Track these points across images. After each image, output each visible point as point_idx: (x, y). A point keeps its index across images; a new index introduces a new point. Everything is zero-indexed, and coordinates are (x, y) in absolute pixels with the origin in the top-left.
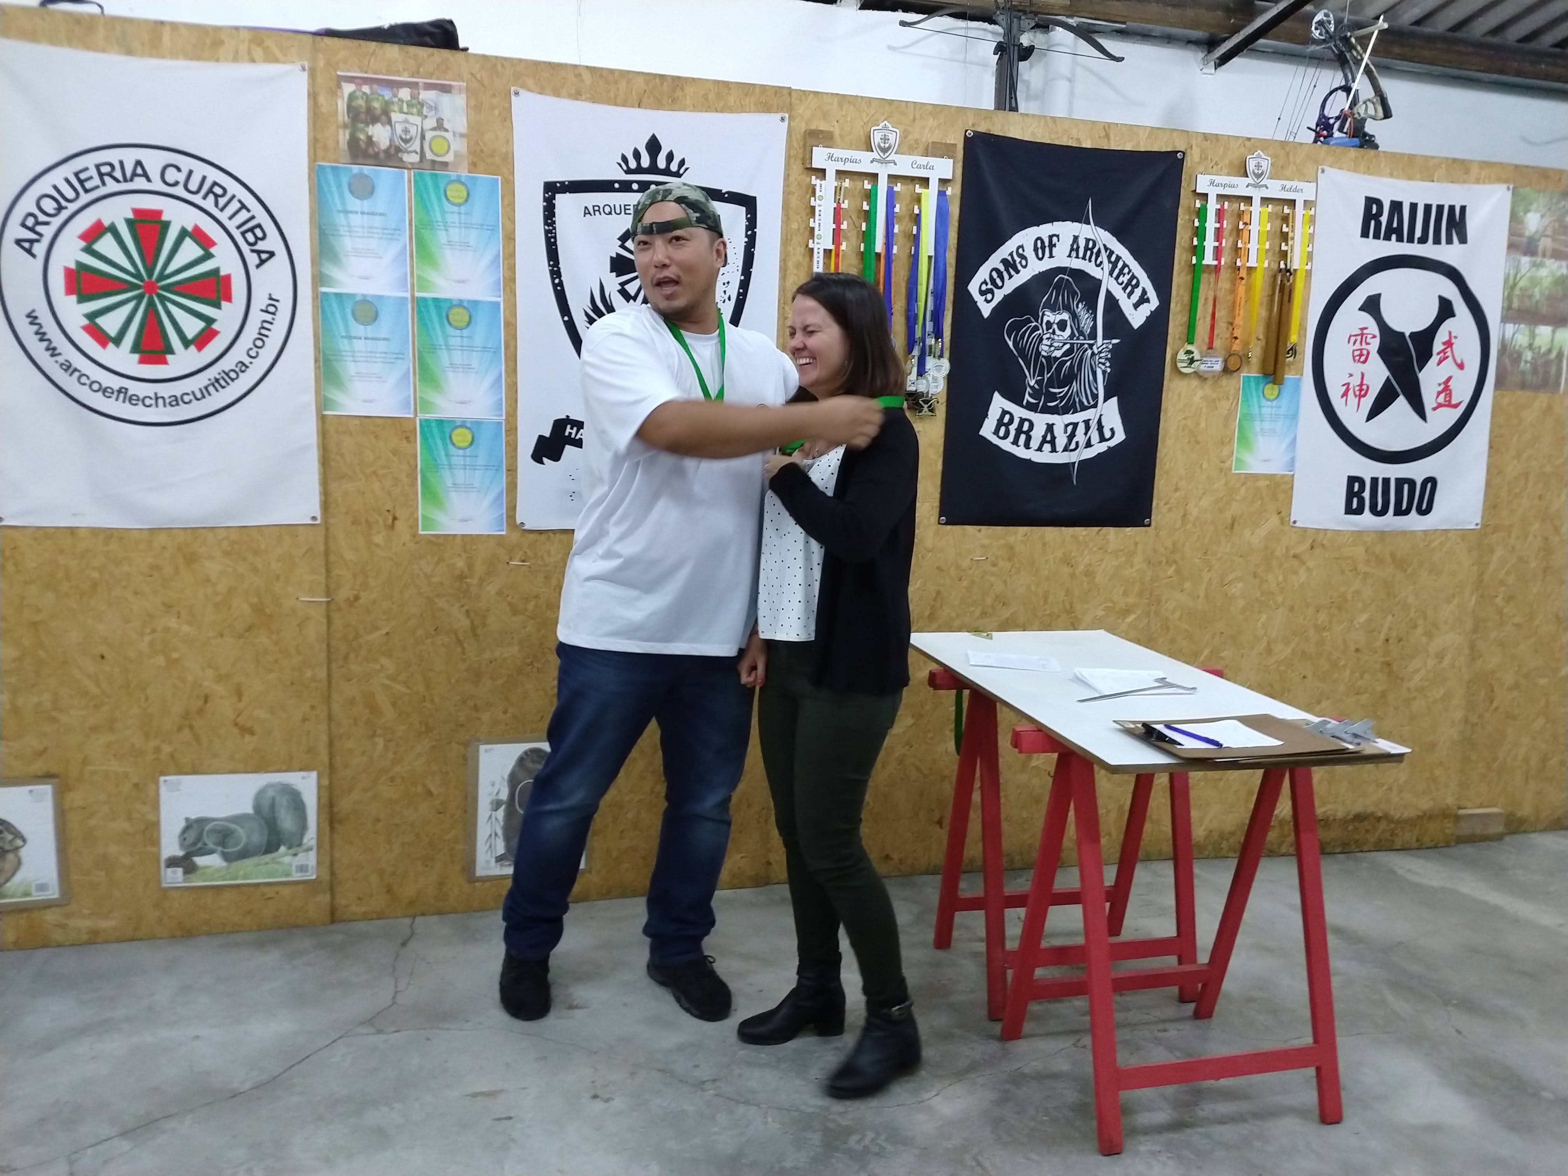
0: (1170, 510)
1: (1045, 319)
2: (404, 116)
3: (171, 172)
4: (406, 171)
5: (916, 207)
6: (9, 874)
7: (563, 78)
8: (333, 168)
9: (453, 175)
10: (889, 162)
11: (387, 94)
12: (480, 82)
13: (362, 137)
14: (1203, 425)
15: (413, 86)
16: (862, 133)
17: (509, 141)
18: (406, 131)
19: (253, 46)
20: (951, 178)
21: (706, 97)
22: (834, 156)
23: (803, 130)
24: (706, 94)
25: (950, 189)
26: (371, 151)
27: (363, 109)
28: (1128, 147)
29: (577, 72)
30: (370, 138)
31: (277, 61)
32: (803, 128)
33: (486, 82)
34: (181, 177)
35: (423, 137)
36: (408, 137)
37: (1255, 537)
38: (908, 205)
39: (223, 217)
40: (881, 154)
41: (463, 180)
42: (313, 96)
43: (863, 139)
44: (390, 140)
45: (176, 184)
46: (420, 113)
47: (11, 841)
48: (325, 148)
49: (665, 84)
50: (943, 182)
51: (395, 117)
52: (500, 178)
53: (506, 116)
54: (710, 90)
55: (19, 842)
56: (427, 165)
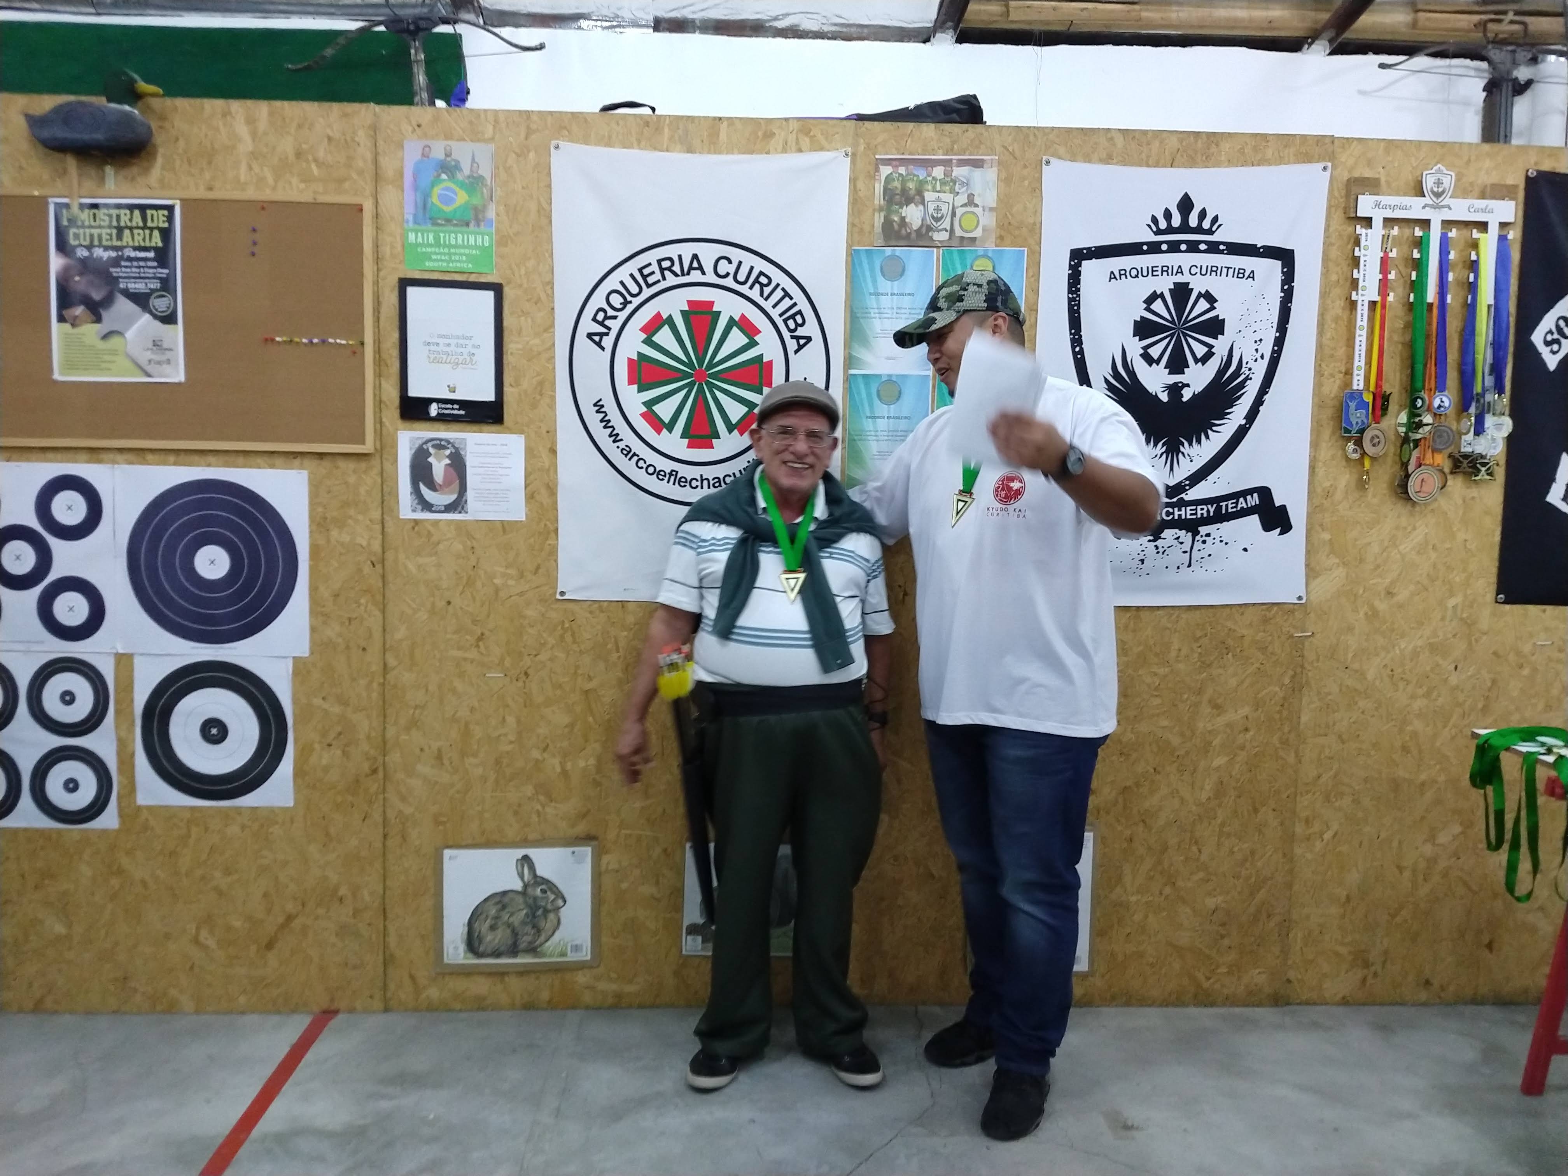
2: (937, 194)
3: (723, 263)
4: (935, 250)
5: (1473, 253)
6: (550, 933)
7: (1096, 143)
8: (866, 250)
9: (980, 250)
10: (1443, 207)
11: (922, 174)
12: (1012, 154)
13: (896, 219)
15: (947, 163)
16: (1410, 178)
17: (1037, 212)
18: (938, 209)
19: (801, 136)
20: (1512, 220)
21: (1242, 151)
22: (1382, 203)
23: (1346, 179)
24: (1243, 148)
25: (1511, 232)
26: (903, 232)
27: (898, 192)
29: (1109, 136)
30: (903, 219)
31: (822, 149)
32: (1346, 176)
33: (1018, 153)
34: (732, 269)
35: (954, 214)
36: (939, 215)
38: (1462, 251)
39: (767, 305)
40: (1435, 199)
41: (990, 255)
42: (853, 181)
43: (1412, 184)
44: (922, 221)
45: (728, 274)
46: (953, 191)
47: (552, 901)
48: (861, 231)
49: (1200, 141)
50: (1503, 225)
51: (929, 196)
52: (1026, 249)
53: (1036, 189)
54: (1247, 144)
55: (560, 902)
56: (955, 242)
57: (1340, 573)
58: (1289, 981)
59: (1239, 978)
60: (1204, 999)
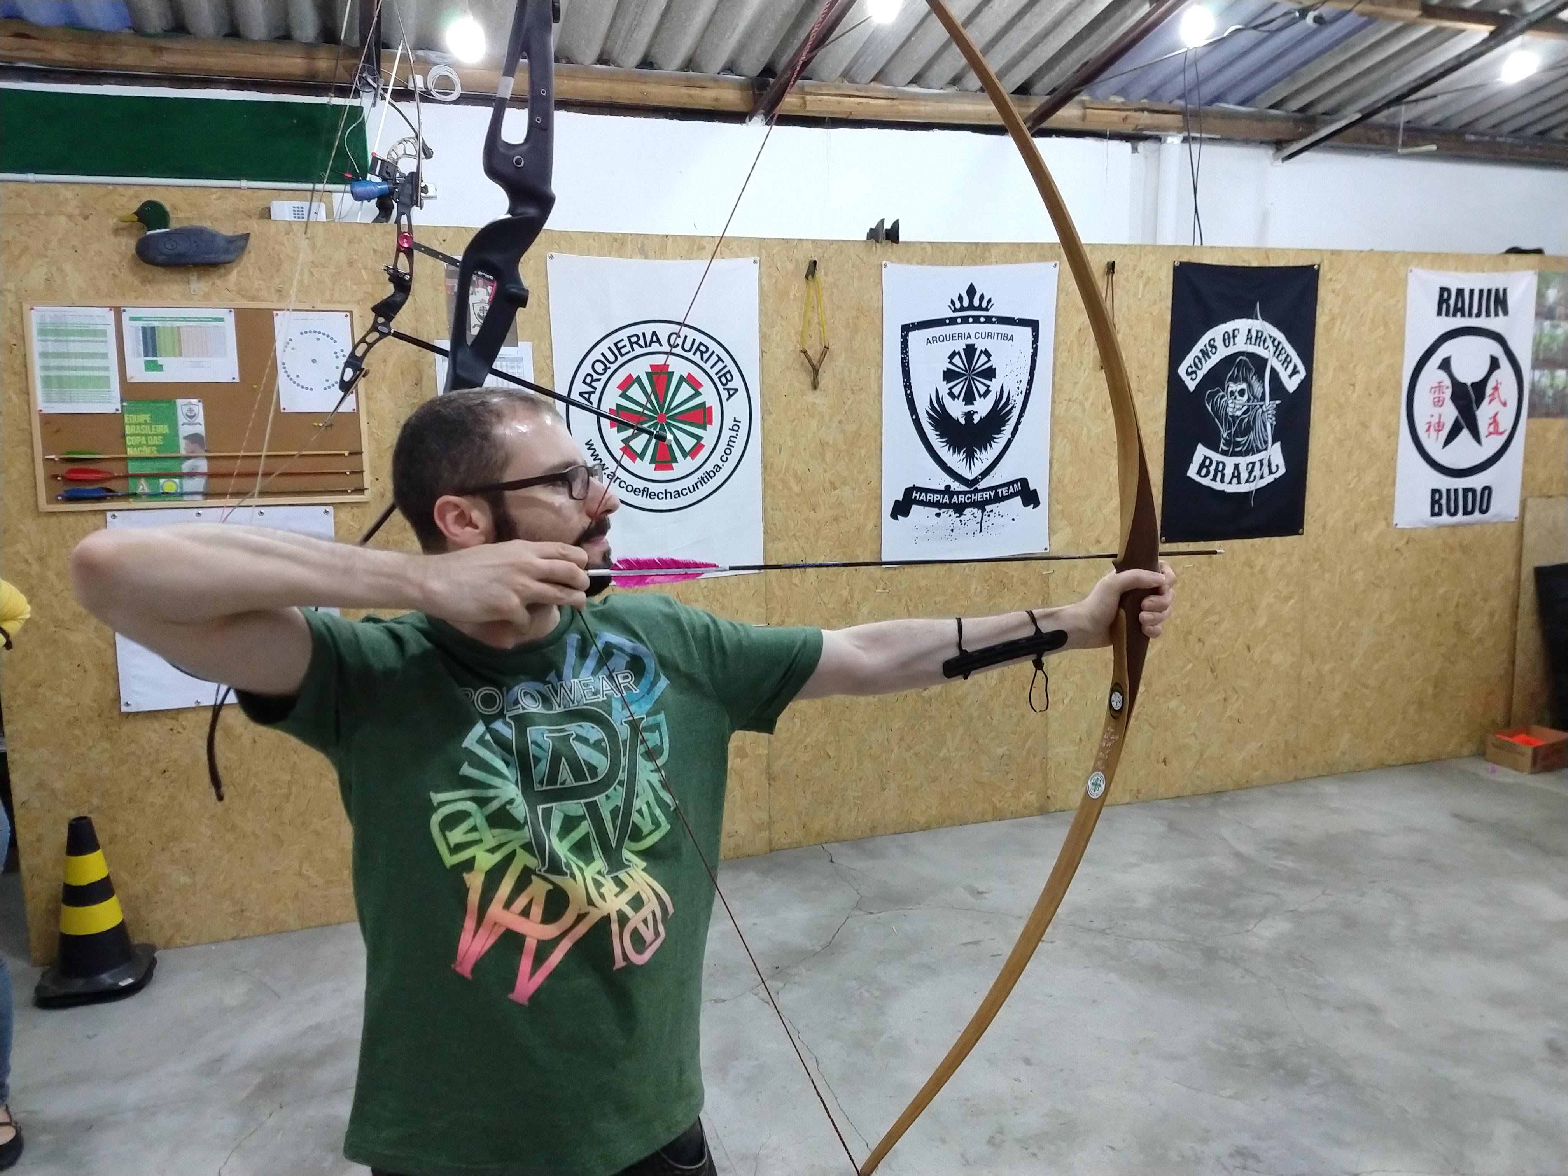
0: (1315, 521)
1: (1230, 390)
7: (916, 250)
12: (862, 260)
14: (1335, 459)
17: (881, 299)
19: (724, 246)
21: (1004, 254)
25: (1166, 302)
28: (1282, 264)
31: (738, 257)
34: (680, 341)
37: (1369, 537)
39: (707, 367)
45: (678, 345)
48: (766, 311)
49: (978, 248)
53: (879, 281)
54: (1008, 250)
57: (1069, 530)
58: (1048, 797)
59: (1019, 798)
60: (999, 815)
